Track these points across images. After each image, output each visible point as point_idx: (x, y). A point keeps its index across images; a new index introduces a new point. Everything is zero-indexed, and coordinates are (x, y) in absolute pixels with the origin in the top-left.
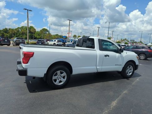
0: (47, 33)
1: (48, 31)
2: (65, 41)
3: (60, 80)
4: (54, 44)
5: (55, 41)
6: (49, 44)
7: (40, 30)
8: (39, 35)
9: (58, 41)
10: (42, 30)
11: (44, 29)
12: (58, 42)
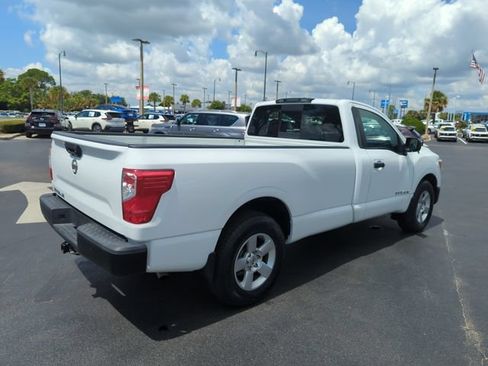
0: (48, 85)
1: (50, 79)
2: (131, 115)
3: (254, 269)
4: (95, 125)
5: (98, 115)
6: (74, 127)
7: (20, 77)
8: (15, 94)
9: (111, 116)
10: (24, 75)
11: (33, 73)
12: (108, 119)
